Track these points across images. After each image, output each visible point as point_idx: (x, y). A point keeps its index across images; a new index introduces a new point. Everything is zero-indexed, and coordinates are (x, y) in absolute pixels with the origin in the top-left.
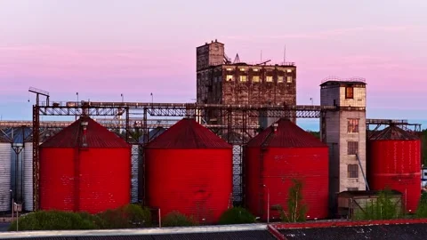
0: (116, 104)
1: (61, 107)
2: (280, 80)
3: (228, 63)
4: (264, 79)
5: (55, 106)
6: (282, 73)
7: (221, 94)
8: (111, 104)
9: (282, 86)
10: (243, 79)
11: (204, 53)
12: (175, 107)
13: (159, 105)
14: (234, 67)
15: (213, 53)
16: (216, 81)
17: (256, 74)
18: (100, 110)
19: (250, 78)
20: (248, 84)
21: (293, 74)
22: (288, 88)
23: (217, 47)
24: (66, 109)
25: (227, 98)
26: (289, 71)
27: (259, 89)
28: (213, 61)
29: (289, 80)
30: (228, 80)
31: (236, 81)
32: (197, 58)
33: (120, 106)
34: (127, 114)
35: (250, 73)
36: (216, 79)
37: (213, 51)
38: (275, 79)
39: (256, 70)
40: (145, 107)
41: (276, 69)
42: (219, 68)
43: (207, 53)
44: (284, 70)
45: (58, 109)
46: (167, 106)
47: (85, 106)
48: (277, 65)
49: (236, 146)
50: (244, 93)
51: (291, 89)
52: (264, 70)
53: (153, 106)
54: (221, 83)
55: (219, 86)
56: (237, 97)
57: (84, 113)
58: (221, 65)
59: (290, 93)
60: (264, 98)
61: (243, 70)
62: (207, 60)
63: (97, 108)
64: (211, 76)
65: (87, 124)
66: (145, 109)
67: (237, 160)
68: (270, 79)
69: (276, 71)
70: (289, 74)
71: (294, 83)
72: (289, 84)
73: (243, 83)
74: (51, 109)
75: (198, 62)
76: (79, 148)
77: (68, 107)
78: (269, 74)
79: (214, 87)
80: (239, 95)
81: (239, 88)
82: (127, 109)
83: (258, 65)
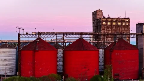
0: (51, 33)
1: (29, 34)
2: (124, 24)
3: (104, 18)
4: (117, 23)
5: (27, 34)
6: (124, 21)
7: (101, 30)
8: (49, 33)
9: (124, 26)
10: (109, 23)
11: (95, 14)
12: (76, 34)
13: (69, 33)
14: (106, 19)
15: (98, 14)
16: (99, 25)
17: (114, 22)
18: (45, 35)
19: (112, 23)
20: (111, 25)
21: (129, 22)
22: (127, 27)
23: (100, 12)
24: (31, 35)
25: (103, 31)
26: (127, 20)
27: (116, 27)
28: (98, 17)
29: (127, 24)
30: (103, 24)
31: (107, 24)
32: (93, 16)
33: (53, 33)
34: (56, 37)
35: (112, 21)
36: (99, 24)
37: (98, 13)
38: (122, 23)
39: (114, 20)
40: (63, 34)
41: (122, 20)
42: (100, 20)
43: (96, 14)
44: (125, 20)
45: (28, 35)
46: (72, 33)
47: (39, 33)
48: (122, 18)
49: (101, 50)
50: (110, 29)
51: (128, 27)
52: (117, 20)
53: (67, 33)
54: (101, 25)
55: (100, 27)
56: (107, 30)
57: (38, 37)
58: (101, 19)
59: (127, 29)
60: (117, 31)
61: (109, 20)
62: (96, 17)
63: (44, 34)
64: (97, 23)
65: (38, 41)
66: (63, 35)
67: (101, 55)
68: (120, 24)
69: (122, 21)
70: (127, 22)
71: (129, 25)
72: (127, 25)
73: (109, 25)
74: (25, 35)
75: (93, 18)
76: (35, 51)
77: (32, 34)
78: (119, 22)
79: (98, 27)
80: (108, 30)
81: (107, 27)
82: (56, 35)
83: (115, 18)
